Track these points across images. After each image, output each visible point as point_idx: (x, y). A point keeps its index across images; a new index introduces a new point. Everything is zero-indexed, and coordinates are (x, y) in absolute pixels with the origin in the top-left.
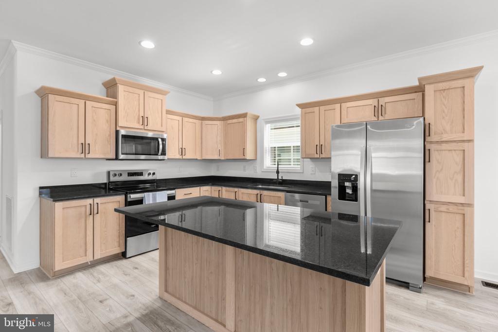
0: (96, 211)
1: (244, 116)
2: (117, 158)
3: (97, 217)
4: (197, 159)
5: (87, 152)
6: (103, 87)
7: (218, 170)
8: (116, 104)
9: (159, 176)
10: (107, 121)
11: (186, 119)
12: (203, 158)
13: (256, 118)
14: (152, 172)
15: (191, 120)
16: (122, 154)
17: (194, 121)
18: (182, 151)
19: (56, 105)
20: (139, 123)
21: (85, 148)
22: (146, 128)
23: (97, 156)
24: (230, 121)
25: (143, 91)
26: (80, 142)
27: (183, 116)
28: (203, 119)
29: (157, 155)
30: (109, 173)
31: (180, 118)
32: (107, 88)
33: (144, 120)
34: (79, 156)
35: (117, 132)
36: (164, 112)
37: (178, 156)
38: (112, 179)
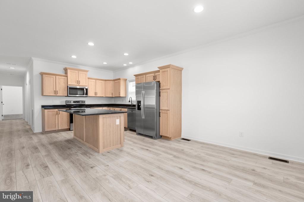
0: (59, 114)
1: (119, 79)
2: (68, 96)
3: (59, 115)
4: (103, 97)
5: (57, 94)
6: (63, 70)
7: (115, 101)
8: (67, 76)
9: (86, 103)
10: (65, 83)
11: (97, 81)
12: (106, 96)
13: (126, 80)
14: (83, 102)
15: (100, 81)
16: (69, 94)
18: (96, 93)
19: (46, 78)
20: (76, 83)
21: (56, 92)
22: (79, 85)
23: (61, 95)
24: (116, 81)
25: (77, 71)
26: (54, 90)
27: (96, 79)
28: (106, 80)
29: (84, 95)
30: (66, 101)
31: (94, 81)
32: (65, 70)
33: (78, 82)
34: (54, 95)
35: (68, 86)
36: (87, 78)
37: (94, 96)
38: (67, 103)
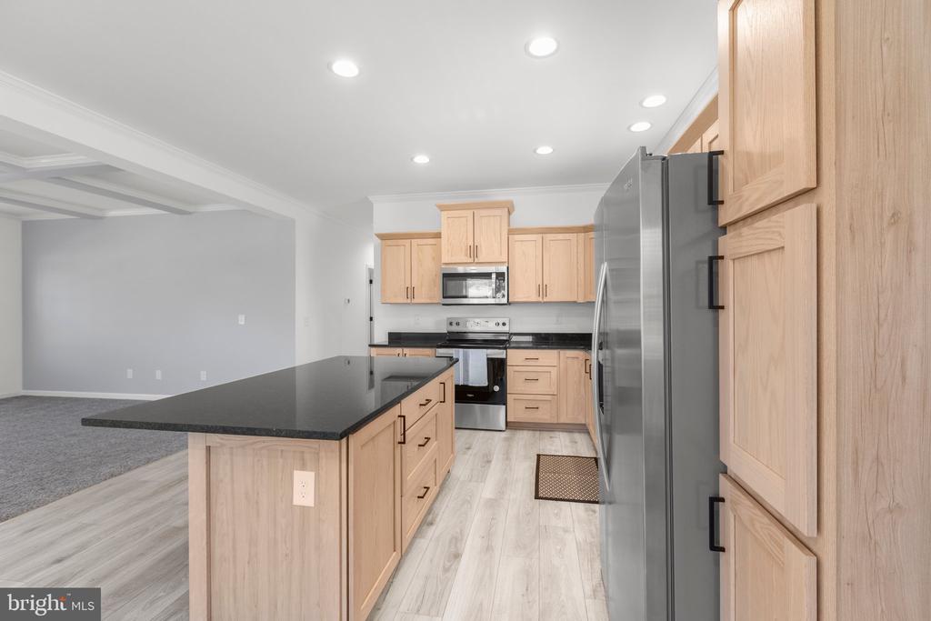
4: (575, 302)
5: (412, 296)
8: (441, 237)
10: (434, 259)
11: (549, 237)
14: (501, 322)
15: (561, 236)
17: (567, 236)
18: (542, 289)
20: (466, 255)
21: (410, 292)
22: (476, 260)
23: (423, 301)
25: (471, 212)
26: (406, 286)
27: (545, 231)
31: (538, 237)
33: (474, 251)
34: (405, 301)
37: (534, 298)
